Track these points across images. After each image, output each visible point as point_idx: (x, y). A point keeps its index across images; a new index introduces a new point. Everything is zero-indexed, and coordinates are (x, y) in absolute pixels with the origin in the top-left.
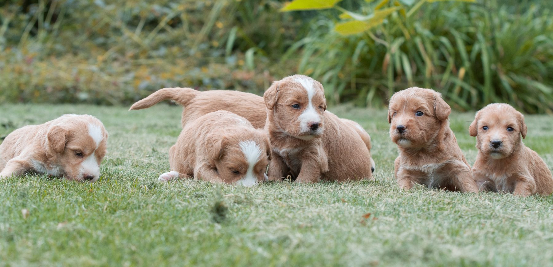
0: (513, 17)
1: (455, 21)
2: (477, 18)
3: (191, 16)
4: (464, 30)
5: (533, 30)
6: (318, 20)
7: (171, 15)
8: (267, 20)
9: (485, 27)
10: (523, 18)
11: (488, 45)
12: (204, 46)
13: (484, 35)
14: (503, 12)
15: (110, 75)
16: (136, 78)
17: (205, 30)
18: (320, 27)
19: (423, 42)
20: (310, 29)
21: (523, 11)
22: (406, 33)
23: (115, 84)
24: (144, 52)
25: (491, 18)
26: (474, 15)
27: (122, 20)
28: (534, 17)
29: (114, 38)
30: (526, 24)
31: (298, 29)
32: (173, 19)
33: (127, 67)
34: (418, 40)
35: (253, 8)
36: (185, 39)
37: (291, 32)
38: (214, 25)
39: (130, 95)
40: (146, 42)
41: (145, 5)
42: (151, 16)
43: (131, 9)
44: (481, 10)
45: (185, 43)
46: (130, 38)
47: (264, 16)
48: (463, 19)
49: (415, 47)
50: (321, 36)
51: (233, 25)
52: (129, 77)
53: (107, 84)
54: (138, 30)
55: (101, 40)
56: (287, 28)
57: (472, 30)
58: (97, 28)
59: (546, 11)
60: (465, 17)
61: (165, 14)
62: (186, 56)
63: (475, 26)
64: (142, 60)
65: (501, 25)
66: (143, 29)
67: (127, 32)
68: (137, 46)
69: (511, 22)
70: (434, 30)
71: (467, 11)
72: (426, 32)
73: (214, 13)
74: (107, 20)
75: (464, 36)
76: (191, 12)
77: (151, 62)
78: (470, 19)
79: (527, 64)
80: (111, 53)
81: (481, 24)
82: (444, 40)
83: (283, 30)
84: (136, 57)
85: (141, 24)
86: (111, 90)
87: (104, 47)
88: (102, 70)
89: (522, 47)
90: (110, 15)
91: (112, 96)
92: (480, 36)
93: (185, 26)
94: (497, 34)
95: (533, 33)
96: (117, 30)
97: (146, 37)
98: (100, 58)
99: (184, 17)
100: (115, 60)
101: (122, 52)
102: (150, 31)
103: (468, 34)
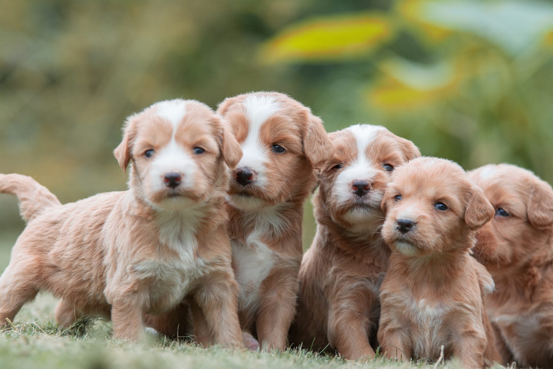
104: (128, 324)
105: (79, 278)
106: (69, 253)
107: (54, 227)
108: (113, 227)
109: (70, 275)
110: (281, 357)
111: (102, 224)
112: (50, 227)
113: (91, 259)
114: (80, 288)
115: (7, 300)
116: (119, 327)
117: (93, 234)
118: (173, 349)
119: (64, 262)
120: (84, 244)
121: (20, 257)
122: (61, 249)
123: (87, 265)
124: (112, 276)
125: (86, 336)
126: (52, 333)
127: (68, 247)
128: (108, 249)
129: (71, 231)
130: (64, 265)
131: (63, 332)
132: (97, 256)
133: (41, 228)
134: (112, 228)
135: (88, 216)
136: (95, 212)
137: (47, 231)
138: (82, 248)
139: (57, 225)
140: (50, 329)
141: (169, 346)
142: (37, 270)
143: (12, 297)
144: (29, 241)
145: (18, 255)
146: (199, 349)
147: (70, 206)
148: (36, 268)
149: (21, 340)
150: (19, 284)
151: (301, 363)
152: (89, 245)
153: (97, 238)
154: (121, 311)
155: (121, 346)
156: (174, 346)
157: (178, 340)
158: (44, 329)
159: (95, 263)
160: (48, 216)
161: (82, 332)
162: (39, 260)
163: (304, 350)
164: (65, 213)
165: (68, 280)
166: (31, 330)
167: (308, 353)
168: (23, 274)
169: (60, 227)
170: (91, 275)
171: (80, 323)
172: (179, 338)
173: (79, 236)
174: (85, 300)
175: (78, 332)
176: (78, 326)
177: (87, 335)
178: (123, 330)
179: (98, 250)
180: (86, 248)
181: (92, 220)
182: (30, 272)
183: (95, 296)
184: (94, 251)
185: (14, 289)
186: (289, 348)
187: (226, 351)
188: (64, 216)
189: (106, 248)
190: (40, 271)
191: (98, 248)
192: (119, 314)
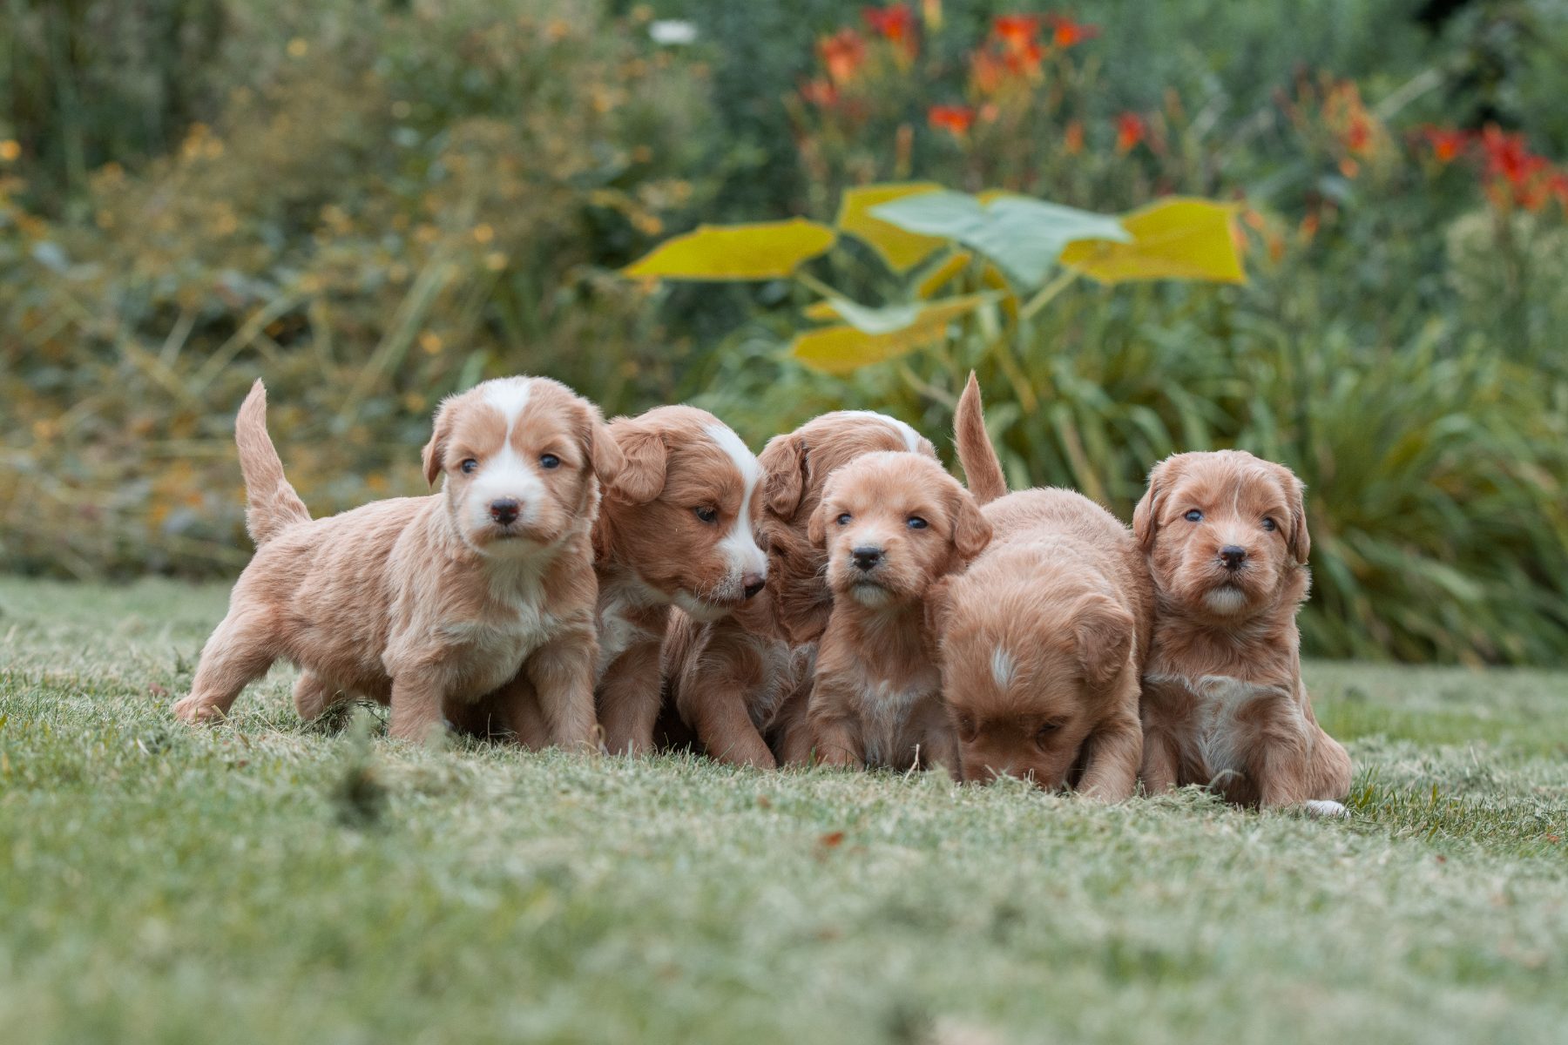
0: (1367, 356)
1: (1183, 358)
2: (1251, 355)
3: (340, 313)
4: (1210, 387)
5: (1430, 397)
6: (745, 339)
7: (279, 304)
8: (585, 335)
9: (1278, 381)
10: (1401, 362)
11: (1286, 440)
12: (378, 409)
13: (1274, 409)
14: (1337, 338)
15: (73, 484)
16: (154, 497)
17: (385, 357)
18: (753, 363)
19: (1078, 423)
20: (719, 368)
21: (1401, 341)
22: (1025, 391)
23: (89, 514)
24: (186, 418)
25: (1297, 357)
26: (1243, 343)
27: (121, 314)
28: (1438, 354)
29: (91, 369)
30: (1409, 379)
31: (679, 366)
32: (283, 319)
33: (130, 462)
34: (1061, 417)
35: (539, 293)
36: (320, 382)
37: (660, 376)
38: (415, 345)
39: (135, 552)
40: (194, 389)
41: (194, 269)
42: (214, 307)
43: (152, 282)
44: (1269, 329)
45: (317, 396)
46: (141, 371)
47: (575, 321)
48: (1208, 355)
49: (1052, 436)
50: (755, 391)
51: (473, 345)
52: (133, 494)
53: (64, 512)
54: (171, 350)
55: (50, 376)
56: (648, 363)
57: (1235, 389)
58: (38, 338)
59: (1476, 341)
60: (1215, 347)
61: (259, 303)
62: (320, 437)
63: (1245, 378)
64: (180, 445)
65: (1329, 381)
66: (188, 346)
67: (133, 355)
68: (163, 397)
69: (1361, 369)
70: (1113, 386)
71: (1222, 331)
72: (1089, 392)
73: (414, 305)
74: (72, 310)
75: (1210, 410)
76: (343, 298)
77: (204, 450)
78: (1229, 355)
79: (1407, 507)
80: (81, 417)
81: (1263, 372)
82: (1146, 418)
83: (631, 369)
84: (157, 433)
85: (181, 331)
86: (76, 531)
87: (61, 397)
88: (48, 466)
89: (1393, 451)
90: (81, 297)
91: (76, 551)
92: (1259, 411)
93: (321, 343)
94: (1316, 407)
95: (1431, 407)
96: (103, 347)
97: (194, 371)
98: (43, 428)
99: (319, 314)
100: (91, 438)
101: (115, 415)
102: (210, 352)
103: (1223, 403)
104: (419, 713)
105: (346, 638)
106: (329, 596)
107: (301, 557)
108: (408, 557)
109: (329, 633)
110: (656, 766)
111: (386, 552)
112: (295, 556)
113: (367, 607)
114: (348, 654)
115: (222, 676)
116: (404, 715)
117: (372, 567)
118: (482, 755)
119: (319, 612)
120: (357, 583)
121: (244, 606)
122: (314, 589)
123: (360, 617)
124: (400, 633)
125: (340, 734)
126: (287, 730)
127: (329, 588)
128: (398, 591)
129: (332, 562)
130: (316, 617)
131: (304, 728)
132: (379, 601)
133: (279, 559)
134: (406, 559)
135: (362, 539)
136: (373, 533)
137: (290, 564)
138: (353, 590)
139: (307, 553)
140: (285, 724)
141: (474, 750)
142: (271, 627)
143: (228, 672)
144: (262, 581)
145: (241, 603)
146: (523, 754)
147: (326, 522)
148: (269, 624)
149: (237, 741)
150: (241, 651)
151: (689, 775)
152: (367, 584)
153: (378, 574)
154: (411, 689)
155: (398, 750)
156: (483, 748)
157: (489, 739)
158: (274, 724)
159: (374, 612)
160: (291, 539)
161: (336, 727)
162: (276, 611)
163: (693, 754)
164: (319, 534)
165: (326, 642)
166: (252, 724)
167: (701, 759)
168: (248, 634)
169: (312, 556)
170: (367, 633)
171: (330, 714)
172: (491, 736)
173: (347, 571)
174: (354, 674)
175: (328, 727)
176: (328, 718)
177: (342, 732)
178: (410, 720)
179: (380, 594)
180: (359, 590)
181: (369, 545)
182: (259, 631)
183: (370, 665)
184: (373, 594)
185: (233, 659)
186: (670, 750)
187: (568, 757)
188: (319, 538)
189: (394, 589)
190: (276, 627)
191: (380, 590)
192: (405, 694)
